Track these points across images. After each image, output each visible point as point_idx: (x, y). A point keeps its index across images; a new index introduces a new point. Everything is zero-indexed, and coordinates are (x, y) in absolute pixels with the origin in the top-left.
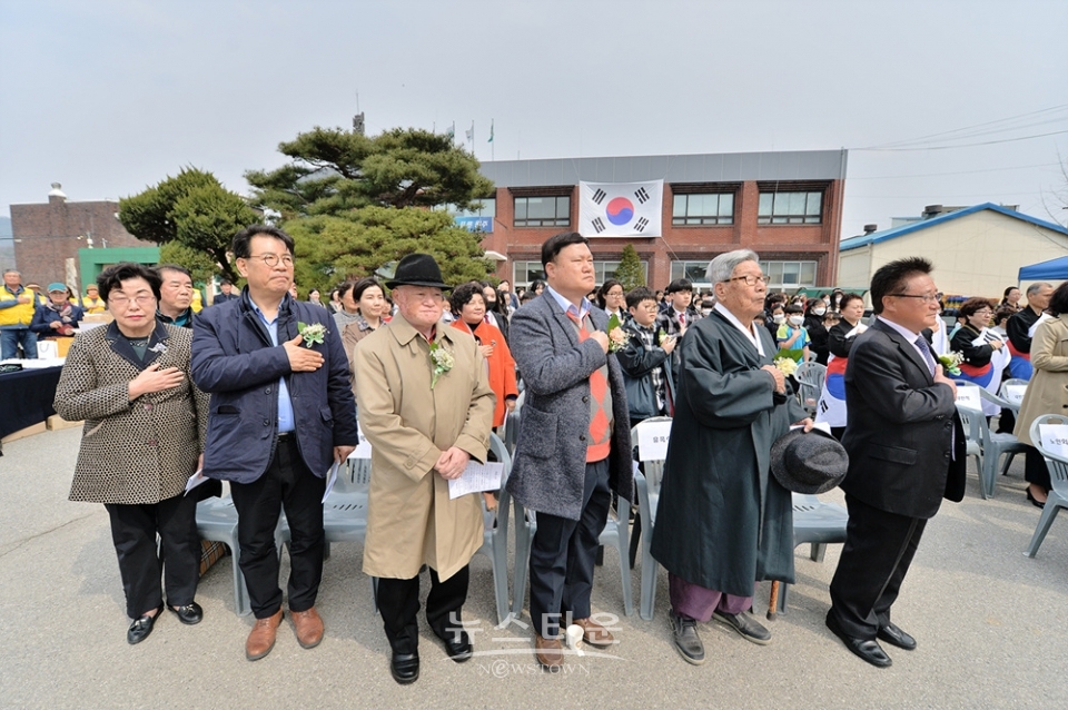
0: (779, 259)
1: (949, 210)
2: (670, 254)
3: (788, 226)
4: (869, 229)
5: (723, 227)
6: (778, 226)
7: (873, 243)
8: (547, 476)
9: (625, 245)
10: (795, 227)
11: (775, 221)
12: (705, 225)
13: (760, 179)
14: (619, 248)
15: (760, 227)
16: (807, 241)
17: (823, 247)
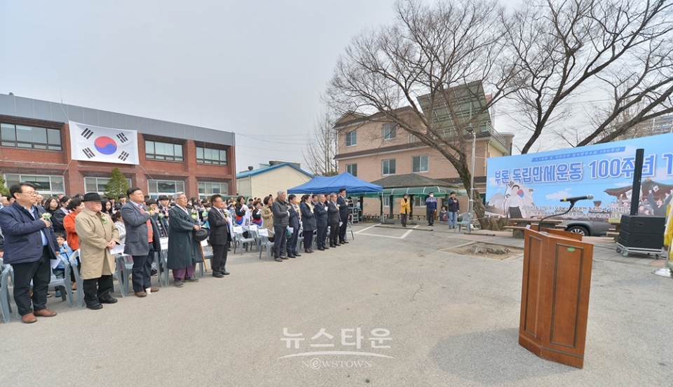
0: (209, 181)
1: (280, 163)
2: (146, 175)
3: (212, 165)
4: (251, 168)
5: (178, 162)
6: (207, 165)
7: (252, 175)
8: (137, 247)
9: (114, 168)
10: (215, 166)
11: (205, 162)
12: (166, 161)
13: (195, 140)
14: (109, 169)
15: (198, 164)
16: (221, 173)
17: (229, 177)
